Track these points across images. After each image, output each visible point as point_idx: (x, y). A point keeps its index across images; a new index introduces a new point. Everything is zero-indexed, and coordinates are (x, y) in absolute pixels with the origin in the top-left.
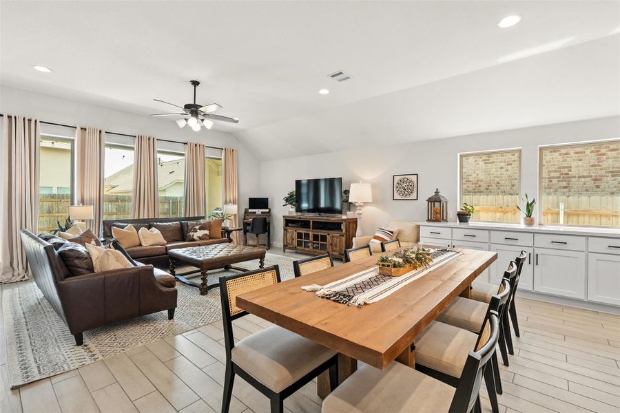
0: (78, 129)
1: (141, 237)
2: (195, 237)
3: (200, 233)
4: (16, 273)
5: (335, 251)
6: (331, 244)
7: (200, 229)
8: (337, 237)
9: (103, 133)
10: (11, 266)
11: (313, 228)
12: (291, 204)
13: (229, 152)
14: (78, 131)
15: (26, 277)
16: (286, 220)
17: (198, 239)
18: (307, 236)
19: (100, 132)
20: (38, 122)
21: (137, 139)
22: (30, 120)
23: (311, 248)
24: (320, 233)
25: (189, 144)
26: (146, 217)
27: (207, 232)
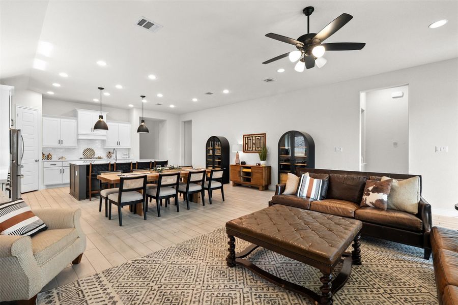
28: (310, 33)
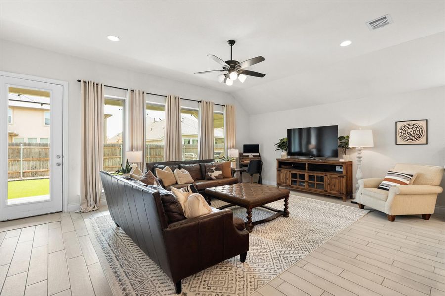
0: (129, 91)
1: (177, 176)
2: (213, 177)
3: (217, 173)
4: (89, 204)
5: (333, 190)
6: (329, 184)
7: (216, 169)
8: (336, 178)
9: (145, 94)
10: (86, 198)
11: (308, 170)
12: (282, 149)
13: (229, 109)
14: (129, 92)
15: (96, 208)
16: (279, 162)
17: (214, 178)
18: (302, 177)
19: (143, 93)
20: (103, 86)
21: (167, 99)
22: (97, 84)
23: (306, 187)
24: (317, 174)
25: (202, 102)
26: (174, 160)
27: (221, 172)
28: (233, 60)
